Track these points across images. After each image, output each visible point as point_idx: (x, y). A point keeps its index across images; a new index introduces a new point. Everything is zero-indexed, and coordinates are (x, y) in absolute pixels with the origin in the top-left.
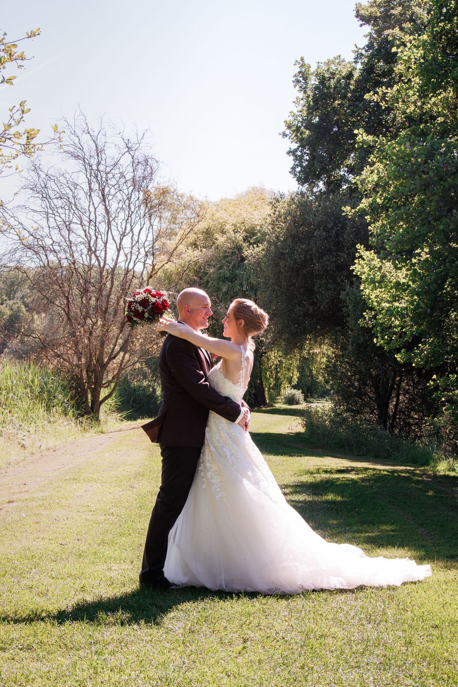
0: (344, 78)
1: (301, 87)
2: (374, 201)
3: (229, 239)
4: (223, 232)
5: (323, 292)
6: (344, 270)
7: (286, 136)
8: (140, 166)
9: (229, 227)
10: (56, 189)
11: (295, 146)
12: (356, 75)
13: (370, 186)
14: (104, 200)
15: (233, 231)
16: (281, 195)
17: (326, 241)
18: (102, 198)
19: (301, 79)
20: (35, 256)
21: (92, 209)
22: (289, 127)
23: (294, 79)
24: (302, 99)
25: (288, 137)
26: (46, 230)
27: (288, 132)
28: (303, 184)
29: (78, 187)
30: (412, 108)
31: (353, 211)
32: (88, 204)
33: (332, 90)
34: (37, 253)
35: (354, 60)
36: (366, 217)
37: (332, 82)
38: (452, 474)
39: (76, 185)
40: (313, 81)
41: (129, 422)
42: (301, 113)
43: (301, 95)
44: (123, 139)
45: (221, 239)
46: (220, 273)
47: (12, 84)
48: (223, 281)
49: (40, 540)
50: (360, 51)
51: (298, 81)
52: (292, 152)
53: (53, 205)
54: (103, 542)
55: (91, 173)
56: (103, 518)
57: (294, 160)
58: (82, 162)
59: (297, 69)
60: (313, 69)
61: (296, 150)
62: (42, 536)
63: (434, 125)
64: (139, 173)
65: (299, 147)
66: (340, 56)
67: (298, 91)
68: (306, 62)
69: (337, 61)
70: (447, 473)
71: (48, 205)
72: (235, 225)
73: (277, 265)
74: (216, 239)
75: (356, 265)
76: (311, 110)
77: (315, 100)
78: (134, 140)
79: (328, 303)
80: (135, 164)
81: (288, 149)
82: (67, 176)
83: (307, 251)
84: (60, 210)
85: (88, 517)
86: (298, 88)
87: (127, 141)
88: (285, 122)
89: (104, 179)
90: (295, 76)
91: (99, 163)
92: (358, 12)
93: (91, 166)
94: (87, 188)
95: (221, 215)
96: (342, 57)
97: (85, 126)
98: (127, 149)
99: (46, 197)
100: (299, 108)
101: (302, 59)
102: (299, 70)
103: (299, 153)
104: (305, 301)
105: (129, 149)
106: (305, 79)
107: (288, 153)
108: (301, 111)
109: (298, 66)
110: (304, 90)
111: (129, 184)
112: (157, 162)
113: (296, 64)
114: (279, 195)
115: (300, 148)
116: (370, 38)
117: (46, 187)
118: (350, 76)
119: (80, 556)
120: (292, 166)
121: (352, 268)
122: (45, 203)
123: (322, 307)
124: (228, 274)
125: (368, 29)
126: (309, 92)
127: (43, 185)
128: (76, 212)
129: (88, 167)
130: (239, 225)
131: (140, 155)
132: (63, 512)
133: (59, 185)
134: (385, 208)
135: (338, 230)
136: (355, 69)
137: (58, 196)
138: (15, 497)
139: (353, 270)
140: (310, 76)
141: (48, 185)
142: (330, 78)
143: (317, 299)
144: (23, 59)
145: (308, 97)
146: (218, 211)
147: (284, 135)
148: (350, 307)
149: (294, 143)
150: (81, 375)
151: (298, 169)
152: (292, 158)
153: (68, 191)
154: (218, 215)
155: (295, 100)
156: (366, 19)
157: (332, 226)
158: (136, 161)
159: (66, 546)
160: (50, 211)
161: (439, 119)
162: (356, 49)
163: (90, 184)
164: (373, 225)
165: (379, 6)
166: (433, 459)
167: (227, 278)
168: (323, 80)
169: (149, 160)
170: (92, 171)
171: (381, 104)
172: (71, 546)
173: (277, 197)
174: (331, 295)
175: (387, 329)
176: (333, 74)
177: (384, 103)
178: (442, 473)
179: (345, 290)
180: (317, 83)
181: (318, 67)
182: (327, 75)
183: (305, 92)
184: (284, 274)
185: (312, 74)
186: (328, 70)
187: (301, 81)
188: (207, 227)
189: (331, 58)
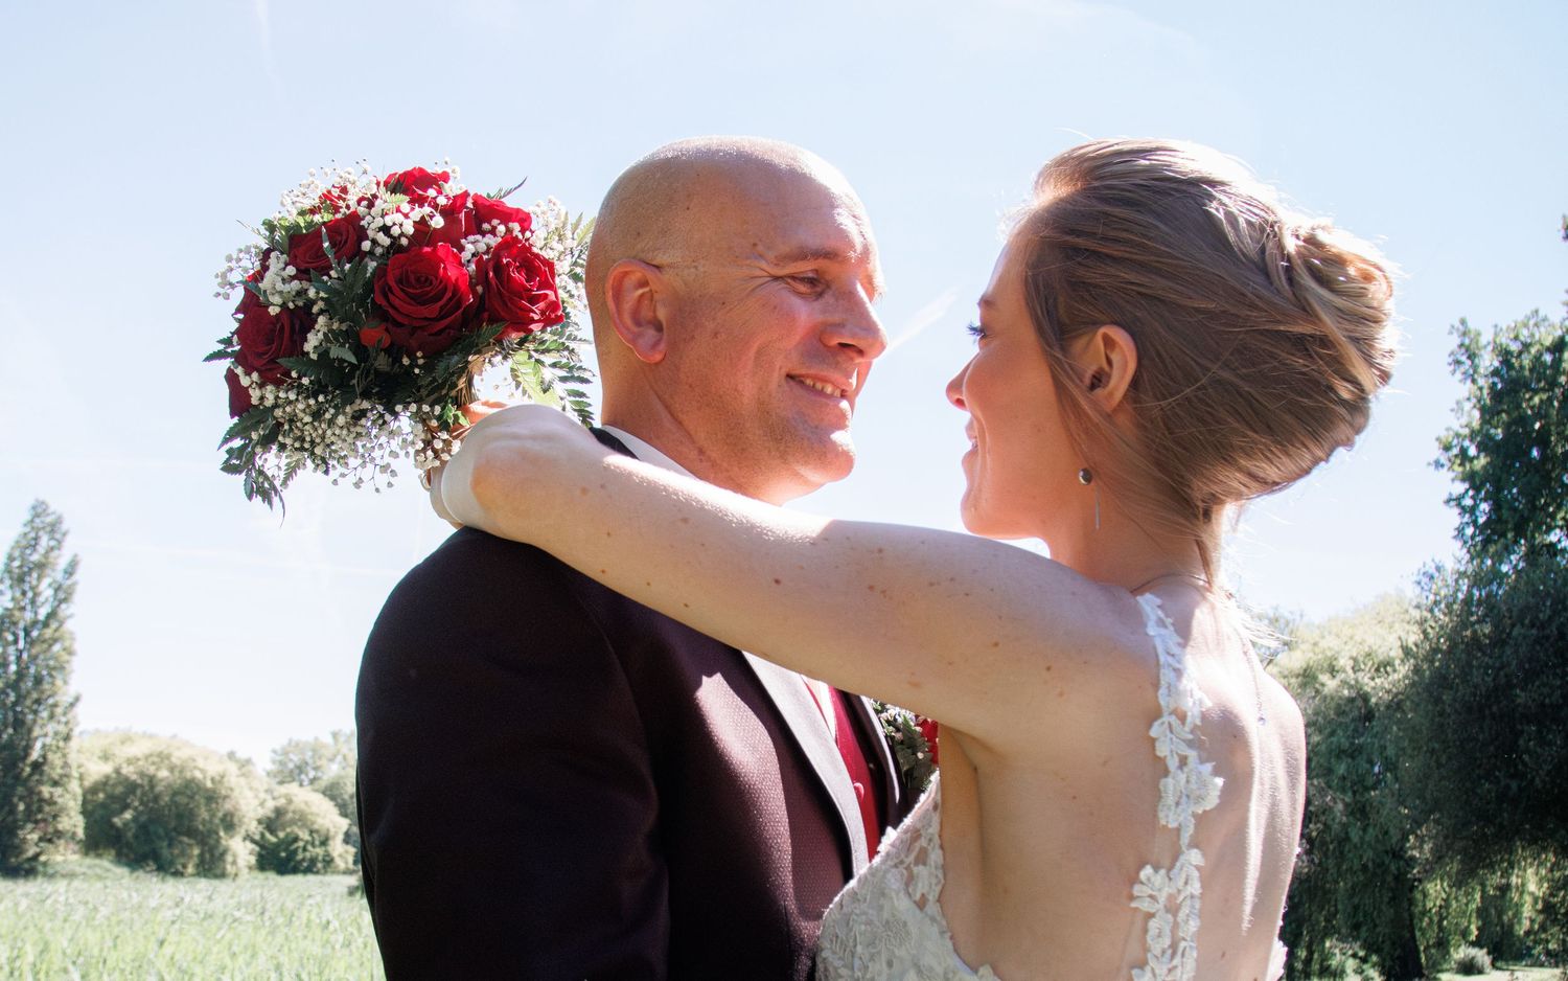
0: (1548, 349)
1: (1464, 373)
3: (1344, 683)
4: (1333, 671)
5: (1539, 750)
7: (1442, 466)
9: (1344, 662)
11: (1460, 488)
15: (1353, 668)
16: (1437, 568)
17: (1538, 648)
19: (1464, 358)
22: (1447, 448)
23: (1450, 360)
25: (1446, 468)
27: (1443, 460)
28: (1479, 558)
33: (1527, 373)
37: (1526, 361)
40: (1488, 361)
43: (1466, 390)
45: (1330, 684)
46: (1332, 743)
48: (1338, 757)
51: (1458, 363)
52: (1454, 501)
57: (1459, 514)
59: (1455, 340)
60: (1486, 337)
61: (1463, 496)
65: (1467, 491)
66: (1537, 312)
67: (1461, 381)
68: (1471, 325)
69: (1532, 323)
72: (1355, 660)
73: (1438, 701)
74: (1323, 685)
76: (1488, 414)
77: (1496, 395)
79: (1549, 772)
81: (1445, 497)
83: (1500, 669)
86: (1458, 375)
88: (1438, 439)
90: (1452, 353)
95: (1330, 644)
96: (1542, 314)
100: (1464, 421)
101: (1463, 322)
102: (1458, 342)
103: (1468, 502)
104: (1500, 771)
106: (1472, 357)
108: (1467, 425)
109: (1455, 335)
110: (1471, 377)
113: (1451, 333)
114: (1434, 566)
115: (1471, 492)
120: (1457, 524)
123: (1537, 781)
124: (1345, 744)
126: (1481, 382)
130: (1361, 659)
140: (1483, 352)
142: (1521, 352)
143: (1525, 764)
145: (1481, 389)
146: (1323, 637)
147: (1438, 464)
149: (1457, 482)
151: (1469, 531)
152: (1457, 511)
154: (1323, 644)
155: (1455, 406)
157: (1550, 617)
167: (1344, 752)
168: (1505, 356)
173: (1431, 570)
174: (1556, 754)
176: (1526, 346)
180: (1496, 363)
181: (1496, 335)
182: (1514, 347)
183: (1474, 381)
184: (1453, 717)
185: (1485, 347)
186: (1516, 338)
187: (1463, 363)
188: (1305, 666)
189: (1520, 317)
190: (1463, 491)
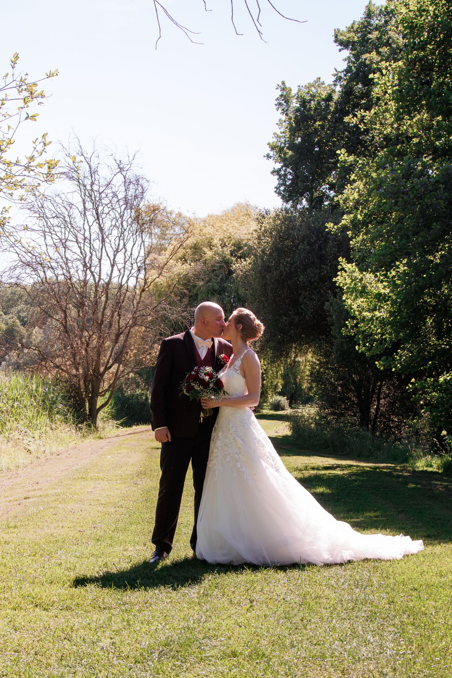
0: (323, 100)
1: (283, 110)
2: (355, 217)
3: (216, 253)
5: (308, 302)
6: (327, 281)
8: (131, 186)
9: (216, 241)
10: (53, 208)
11: (278, 166)
12: (336, 97)
13: (351, 204)
14: (98, 219)
15: (221, 245)
16: (266, 212)
17: (310, 255)
18: (96, 217)
19: (283, 102)
20: (33, 273)
21: (86, 227)
22: (273, 148)
23: (276, 103)
24: (285, 121)
25: (272, 158)
26: (44, 247)
27: (271, 153)
28: (287, 202)
29: (73, 207)
30: (389, 130)
31: (335, 227)
32: (83, 222)
33: (312, 113)
34: (35, 270)
35: (333, 83)
36: (348, 233)
37: (313, 104)
38: (430, 469)
39: (71, 205)
40: (295, 104)
41: (125, 429)
42: (284, 135)
43: (283, 117)
44: (115, 160)
45: (209, 254)
46: (209, 286)
47: (35, 120)
49: (60, 528)
50: (340, 74)
51: (280, 104)
52: (275, 172)
53: (49, 224)
54: (116, 530)
55: (85, 193)
56: (113, 510)
57: (278, 179)
58: (77, 183)
59: (279, 93)
60: (294, 92)
61: (280, 170)
62: (61, 525)
63: (410, 145)
64: (131, 192)
65: (282, 167)
66: (319, 78)
67: (281, 113)
68: (288, 85)
69: (317, 84)
70: (425, 469)
71: (45, 224)
72: (222, 240)
74: (205, 254)
75: (339, 277)
76: (293, 131)
77: (297, 122)
78: (125, 161)
79: (312, 312)
80: (127, 183)
81: (272, 170)
82: (62, 196)
83: (292, 264)
84: (56, 229)
85: (99, 509)
86: (280, 111)
87: (118, 162)
88: (269, 144)
89: (97, 199)
90: (277, 99)
91: (92, 184)
92: (336, 36)
93: (85, 186)
94: (81, 208)
95: (208, 230)
96: (322, 80)
97: (79, 148)
98: (119, 170)
99: (43, 217)
100: (282, 130)
101: (283, 83)
102: (280, 93)
103: (282, 173)
104: (291, 311)
105: (121, 169)
106: (287, 102)
107: (273, 173)
108: (284, 133)
109: (279, 90)
110: (285, 112)
111: (121, 203)
112: (148, 181)
113: (278, 89)
114: (265, 211)
115: (284, 168)
116: (349, 62)
117: (43, 207)
118: (329, 98)
119: (98, 540)
120: (276, 185)
121: (334, 280)
122: (42, 223)
123: (307, 317)
124: (217, 287)
125: (346, 53)
126: (291, 115)
127: (40, 205)
128: (72, 230)
129: (82, 187)
130: (226, 239)
131: (130, 175)
132: (77, 505)
133: (55, 205)
134: (365, 224)
135: (321, 243)
136: (334, 91)
137: (54, 215)
138: (30, 494)
139: (336, 282)
140: (292, 99)
141: (45, 205)
142: (310, 100)
143: (302, 309)
144: (43, 96)
145: (290, 119)
146: (205, 227)
147: (269, 157)
148: (334, 317)
149: (277, 163)
150: (79, 385)
151: (282, 188)
152: (277, 177)
153: (64, 210)
154: (205, 231)
155: (278, 122)
156: (344, 44)
157: (315, 241)
158: (128, 181)
159: (84, 533)
160: (47, 230)
161: (414, 139)
162: (336, 73)
163: (84, 203)
164: (354, 240)
165: (356, 32)
166: (412, 457)
167: (216, 291)
168: (304, 103)
169: (140, 180)
170: (86, 191)
171: (360, 126)
172: (89, 532)
173: (263, 213)
174: (315, 305)
175: (368, 336)
176: (313, 96)
177: (363, 125)
178: (421, 469)
179: (328, 301)
180: (298, 105)
181: (299, 90)
182: (308, 98)
183: (287, 115)
184: (271, 286)
185: (293, 97)
186: (308, 93)
187: (283, 104)
188: (195, 242)
189: (312, 81)
190: (280, 167)
